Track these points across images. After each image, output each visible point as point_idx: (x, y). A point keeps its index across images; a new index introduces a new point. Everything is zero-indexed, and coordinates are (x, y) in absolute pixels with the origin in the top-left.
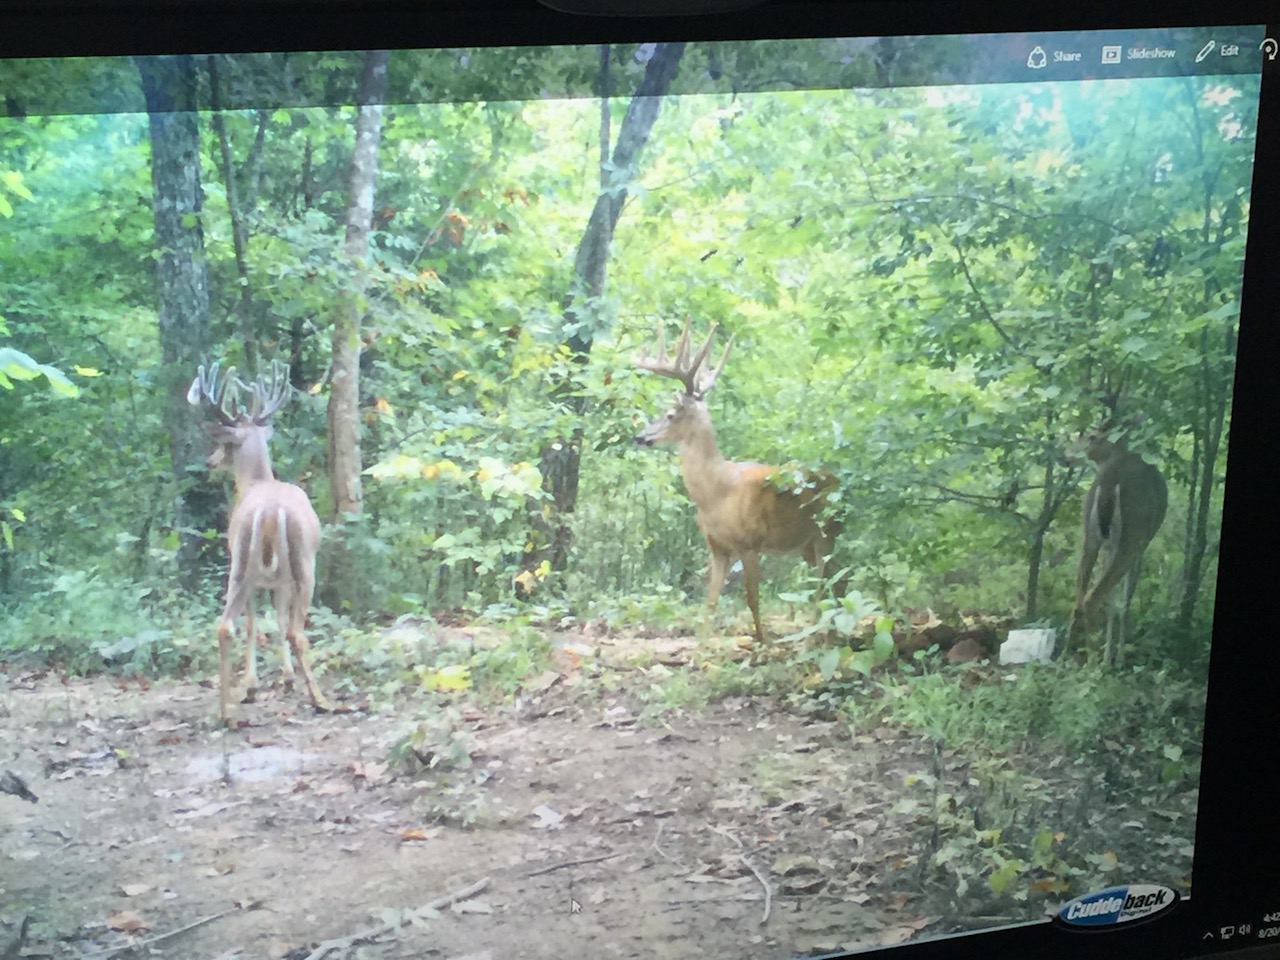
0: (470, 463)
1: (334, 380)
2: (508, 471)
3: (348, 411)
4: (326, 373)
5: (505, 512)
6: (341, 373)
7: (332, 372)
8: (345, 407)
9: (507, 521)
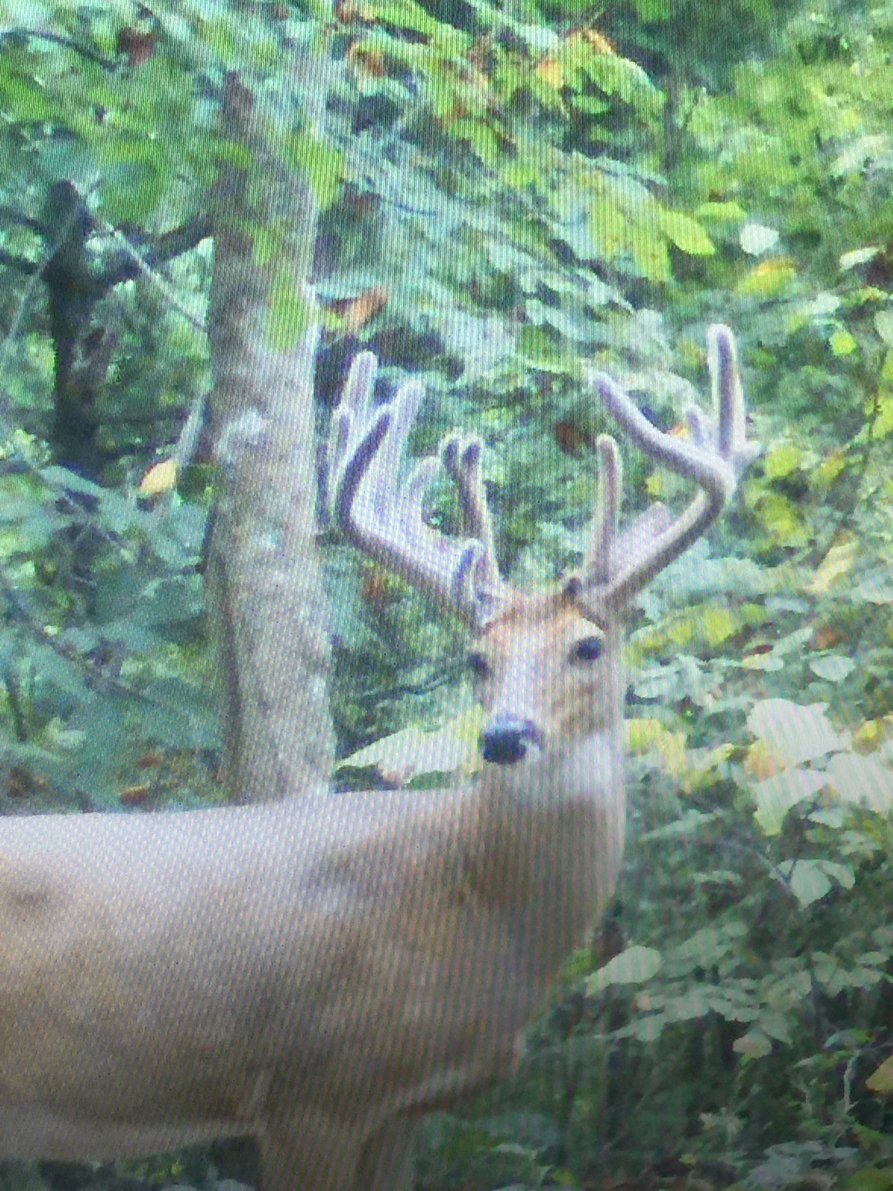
0: (718, 721)
1: (221, 448)
2: (846, 740)
3: (281, 557)
4: (193, 424)
5: (833, 868)
6: (249, 424)
7: (211, 420)
8: (267, 542)
9: (836, 895)
